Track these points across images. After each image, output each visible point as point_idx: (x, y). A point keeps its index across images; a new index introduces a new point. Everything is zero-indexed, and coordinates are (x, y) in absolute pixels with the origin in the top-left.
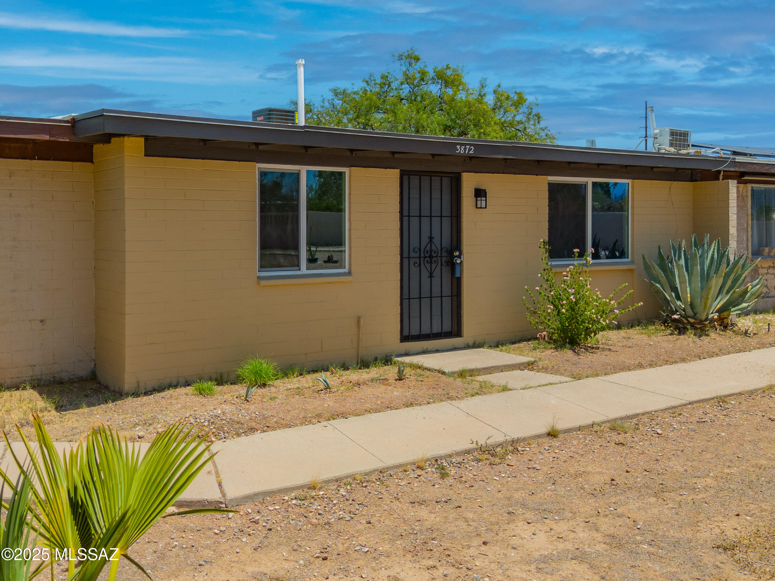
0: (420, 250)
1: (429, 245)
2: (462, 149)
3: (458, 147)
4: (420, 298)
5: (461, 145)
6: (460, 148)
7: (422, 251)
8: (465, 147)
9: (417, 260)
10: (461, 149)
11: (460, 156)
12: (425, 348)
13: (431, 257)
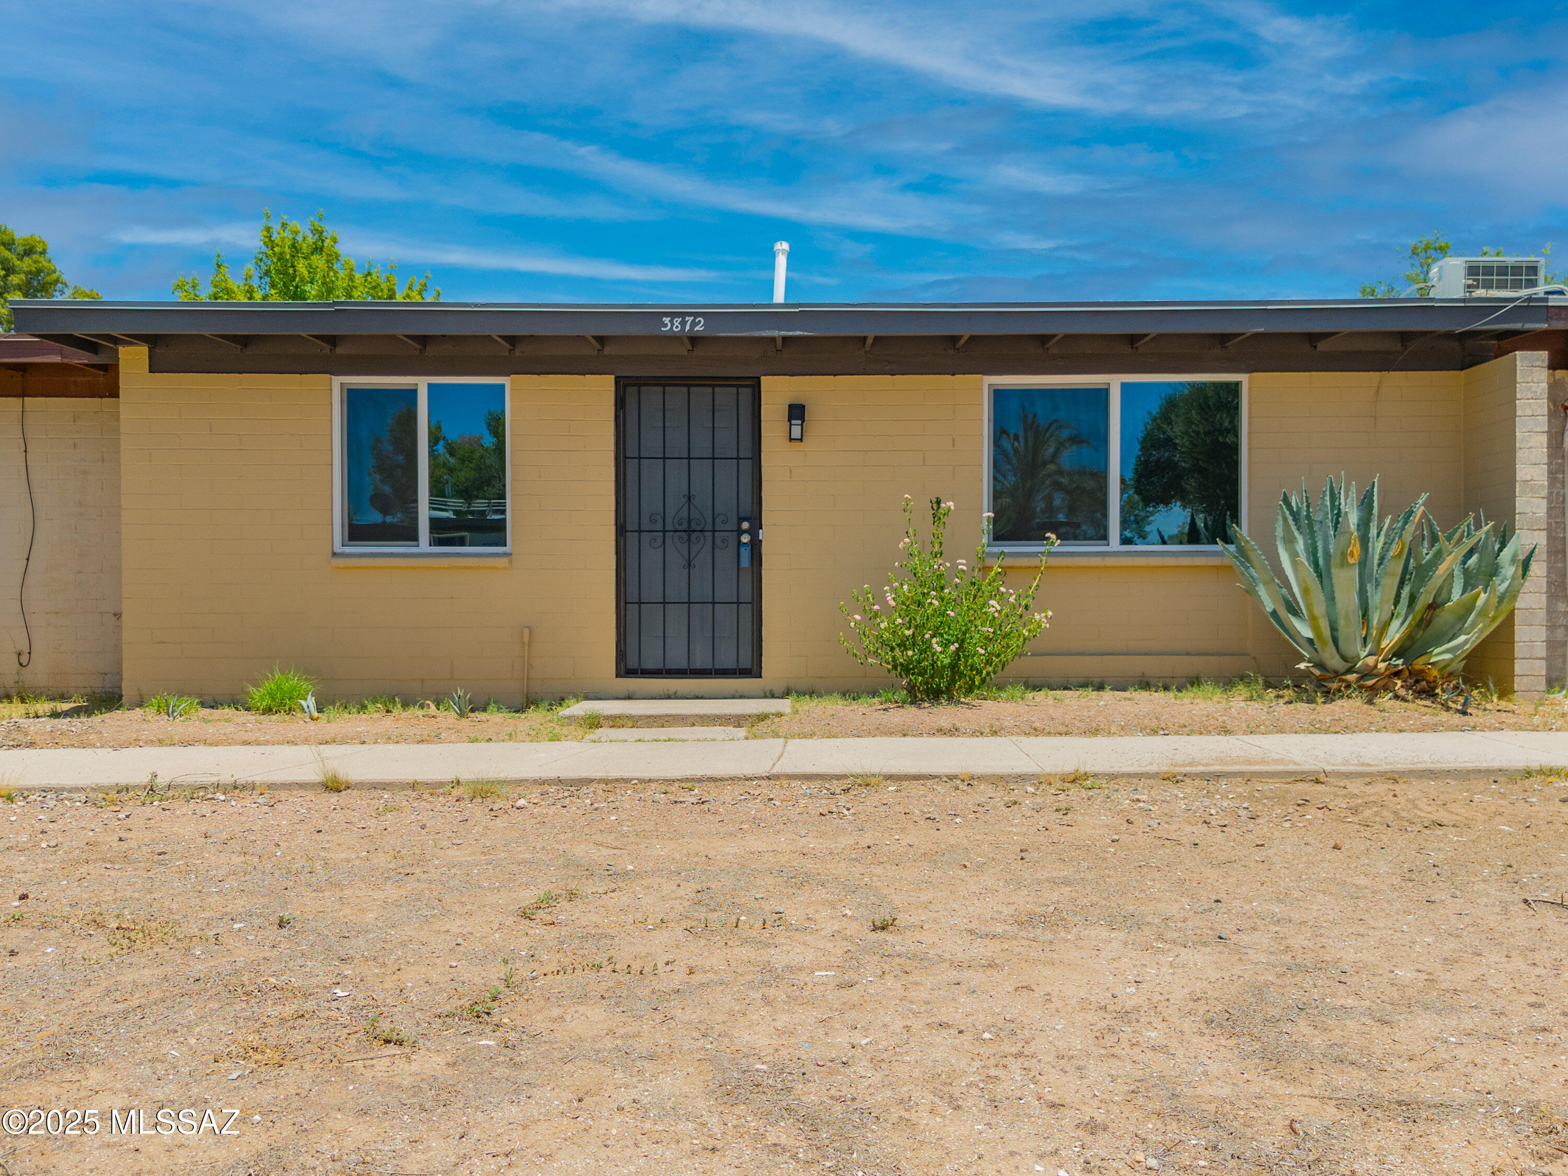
0: (664, 519)
1: (685, 509)
2: (676, 324)
3: (667, 320)
4: (665, 603)
5: (673, 315)
6: (671, 321)
7: (669, 520)
8: (684, 319)
9: (659, 536)
10: (672, 324)
11: (673, 337)
13: (689, 531)
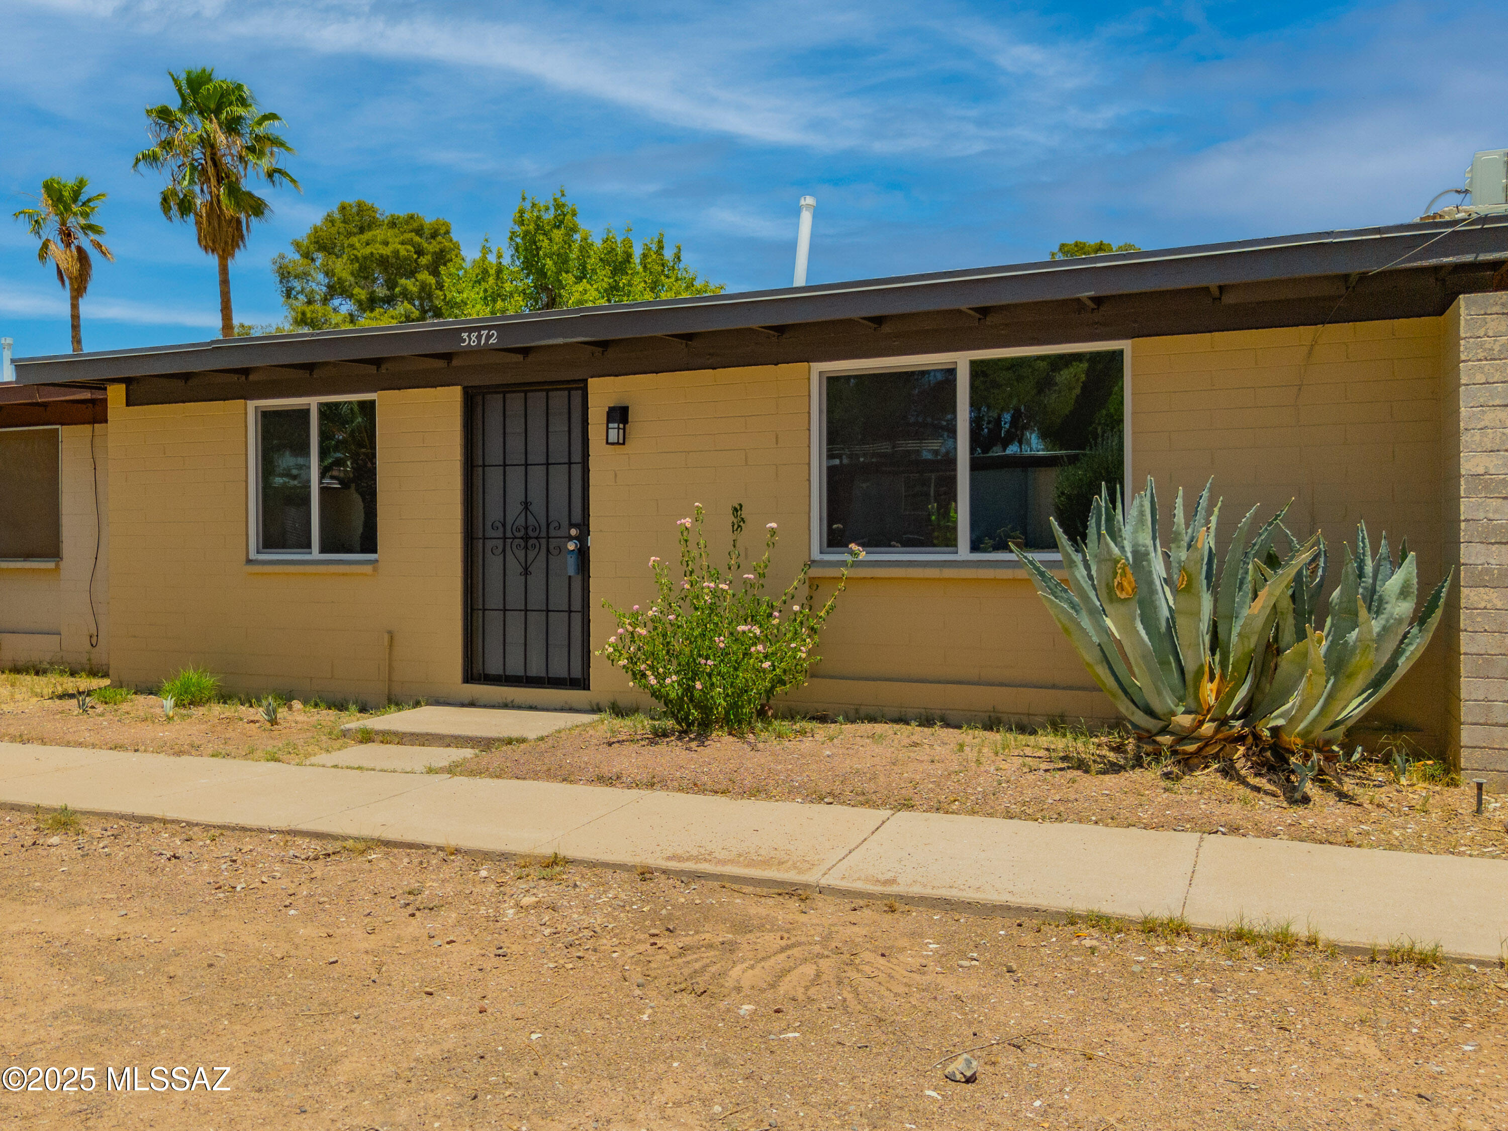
0: (504, 525)
1: (523, 516)
2: (473, 338)
3: (465, 335)
4: (505, 610)
5: (470, 330)
6: (469, 336)
7: (508, 527)
8: (479, 332)
9: (500, 543)
10: (470, 339)
11: (470, 352)
12: (509, 699)
13: (526, 538)
